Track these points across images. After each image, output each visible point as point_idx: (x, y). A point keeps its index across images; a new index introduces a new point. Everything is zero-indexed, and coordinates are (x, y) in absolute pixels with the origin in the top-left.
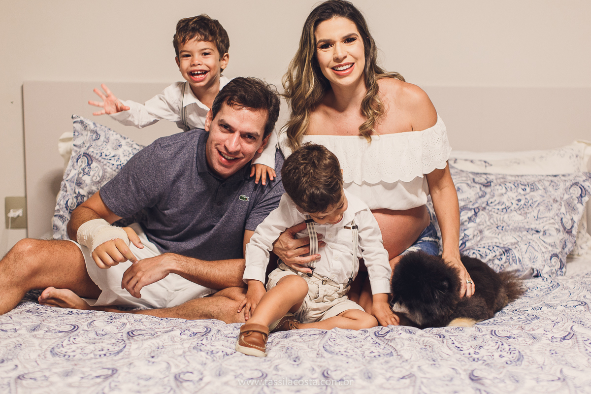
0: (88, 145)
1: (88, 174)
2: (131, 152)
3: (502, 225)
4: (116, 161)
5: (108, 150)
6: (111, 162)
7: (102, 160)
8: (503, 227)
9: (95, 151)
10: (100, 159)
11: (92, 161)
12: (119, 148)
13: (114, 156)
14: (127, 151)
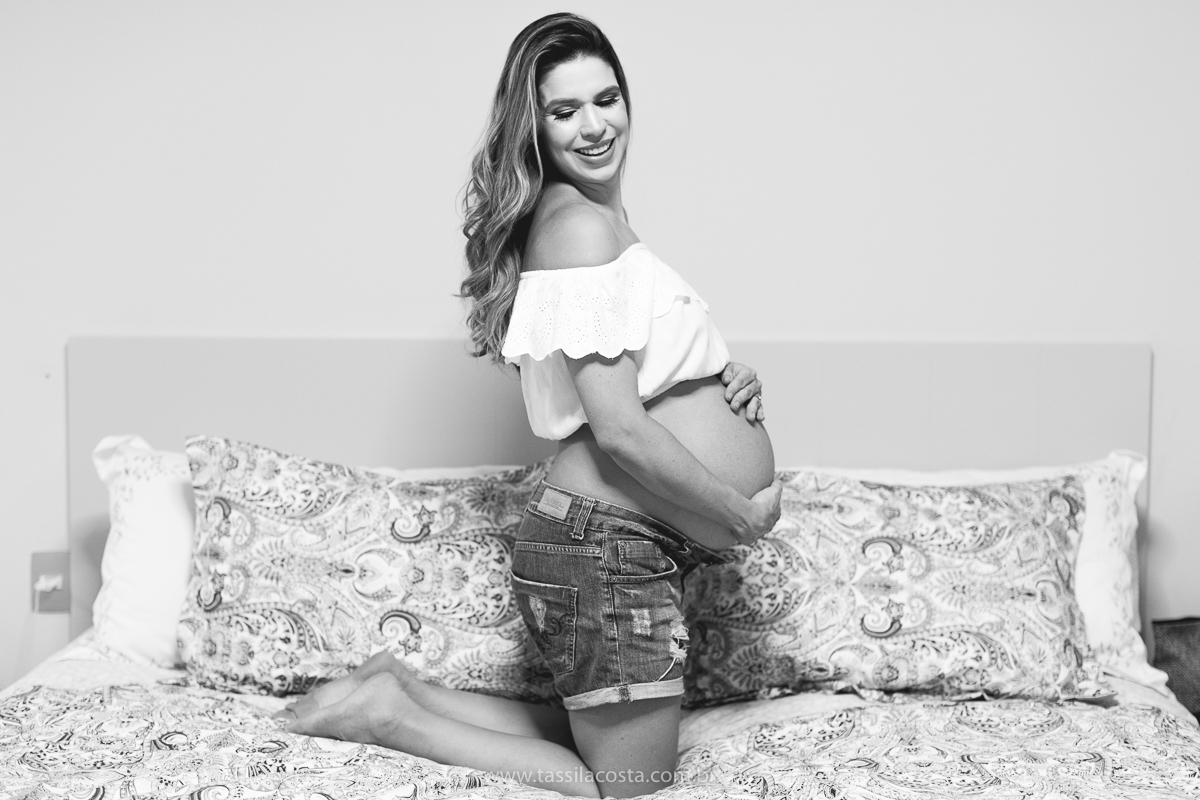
0: (218, 482)
1: (227, 534)
2: (298, 479)
3: (962, 584)
4: (271, 500)
5: (255, 483)
6: (264, 504)
7: (248, 504)
8: (964, 587)
9: (233, 490)
10: (243, 502)
11: (230, 509)
12: (275, 475)
13: (267, 493)
14: (291, 480)
